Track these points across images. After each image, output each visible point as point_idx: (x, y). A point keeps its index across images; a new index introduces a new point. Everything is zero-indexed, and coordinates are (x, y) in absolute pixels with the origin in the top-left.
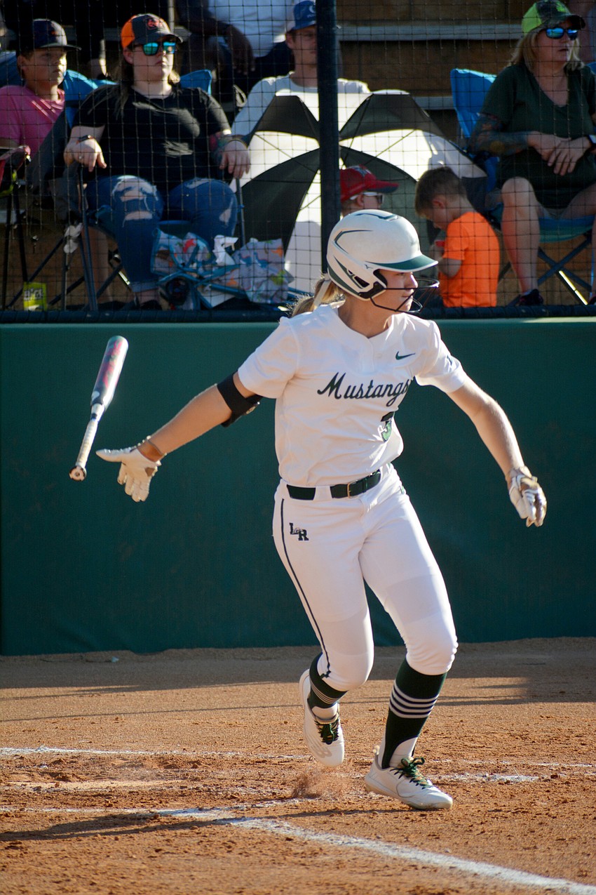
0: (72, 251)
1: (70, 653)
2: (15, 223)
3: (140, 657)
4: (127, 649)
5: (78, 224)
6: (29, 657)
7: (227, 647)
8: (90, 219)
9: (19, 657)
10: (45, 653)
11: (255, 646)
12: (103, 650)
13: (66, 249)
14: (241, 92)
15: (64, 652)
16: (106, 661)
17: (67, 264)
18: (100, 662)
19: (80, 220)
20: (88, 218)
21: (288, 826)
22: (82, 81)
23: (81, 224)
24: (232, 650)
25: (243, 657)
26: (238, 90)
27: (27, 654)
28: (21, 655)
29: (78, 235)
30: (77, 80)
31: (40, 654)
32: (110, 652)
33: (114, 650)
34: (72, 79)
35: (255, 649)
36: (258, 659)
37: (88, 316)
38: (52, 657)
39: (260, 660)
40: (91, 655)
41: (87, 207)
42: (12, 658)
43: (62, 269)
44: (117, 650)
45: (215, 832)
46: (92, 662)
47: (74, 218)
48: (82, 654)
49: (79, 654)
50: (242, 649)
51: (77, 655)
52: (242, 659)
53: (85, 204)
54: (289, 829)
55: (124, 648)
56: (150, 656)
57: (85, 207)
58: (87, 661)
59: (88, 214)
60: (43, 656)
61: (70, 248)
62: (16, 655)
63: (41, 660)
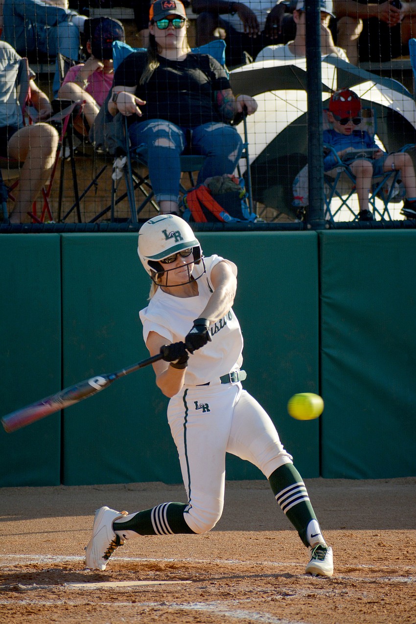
0: (118, 178)
1: (116, 483)
2: (69, 157)
3: (170, 487)
4: (160, 481)
5: (123, 157)
6: (85, 486)
7: (235, 480)
8: (132, 154)
9: (77, 486)
10: (97, 484)
11: (257, 479)
12: (141, 482)
13: (114, 176)
14: (249, 56)
15: (112, 483)
16: (144, 490)
17: (115, 187)
18: (139, 491)
19: (124, 154)
20: (130, 153)
21: (269, 616)
22: (127, 49)
23: (125, 157)
24: (240, 481)
25: (248, 487)
26: (247, 55)
27: (83, 485)
28: (79, 485)
29: (123, 166)
30: (123, 48)
31: (93, 484)
32: (147, 483)
33: (150, 481)
34: (119, 47)
35: (257, 481)
36: (260, 489)
37: (130, 227)
38: (102, 487)
39: (261, 489)
40: (132, 485)
41: (130, 145)
42: (72, 488)
43: (112, 191)
44: (152, 481)
45: (212, 620)
46: (132, 490)
47: (120, 153)
48: (125, 484)
49: (123, 485)
50: (248, 481)
51: (121, 485)
52: (247, 489)
53: (129, 143)
54: (269, 618)
55: (158, 480)
56: (177, 486)
57: (129, 145)
58: (129, 490)
59: (130, 150)
60: (96, 486)
61: (116, 175)
62: (75, 485)
63: (94, 489)
